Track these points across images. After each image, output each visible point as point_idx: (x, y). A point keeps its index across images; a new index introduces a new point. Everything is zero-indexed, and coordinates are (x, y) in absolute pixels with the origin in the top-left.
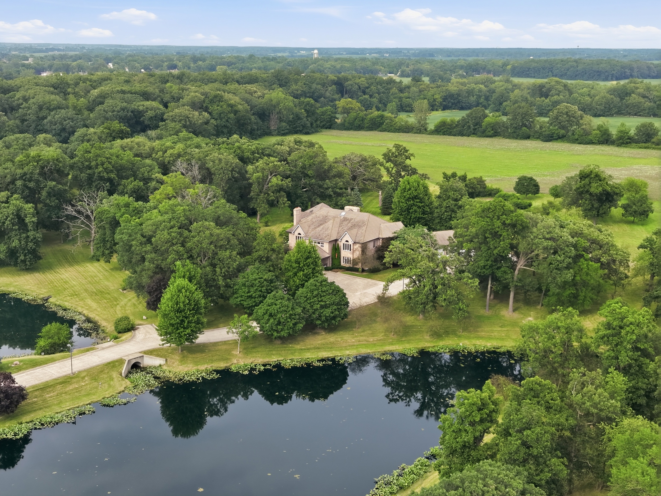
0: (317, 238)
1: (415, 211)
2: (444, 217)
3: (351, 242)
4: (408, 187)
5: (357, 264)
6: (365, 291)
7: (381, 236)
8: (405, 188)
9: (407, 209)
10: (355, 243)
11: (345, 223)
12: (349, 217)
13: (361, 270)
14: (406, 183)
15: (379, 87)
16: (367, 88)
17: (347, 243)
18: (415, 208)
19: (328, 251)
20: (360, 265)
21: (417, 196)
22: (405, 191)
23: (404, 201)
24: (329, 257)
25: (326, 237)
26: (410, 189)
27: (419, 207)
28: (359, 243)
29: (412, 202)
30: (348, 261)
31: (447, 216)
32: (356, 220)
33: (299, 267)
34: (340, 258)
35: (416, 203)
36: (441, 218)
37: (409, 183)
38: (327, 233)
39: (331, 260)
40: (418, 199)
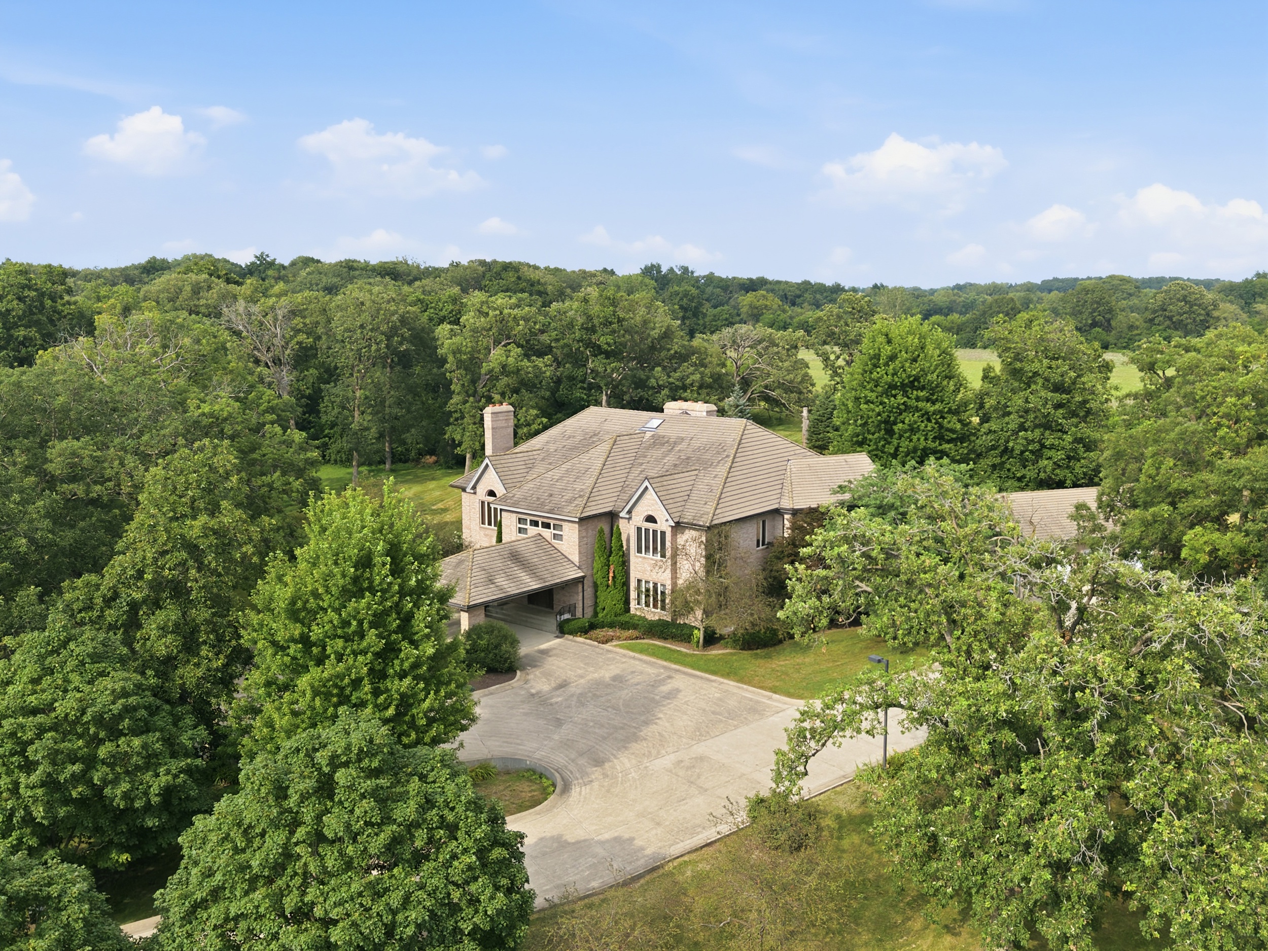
0: (541, 506)
1: (913, 430)
2: (1017, 445)
3: (664, 524)
4: (887, 350)
5: (688, 608)
6: (700, 749)
7: (786, 504)
8: (877, 357)
9: (886, 422)
10: (678, 527)
11: (657, 453)
12: (671, 432)
13: (699, 635)
14: (881, 339)
15: (818, 296)
16: (799, 296)
17: (651, 526)
18: (909, 418)
19: (575, 558)
20: (699, 613)
21: (917, 379)
22: (875, 366)
23: (872, 396)
24: (580, 581)
25: (570, 501)
26: (892, 358)
27: (927, 416)
28: (692, 526)
29: (901, 399)
30: (653, 595)
31: (1030, 442)
32: (696, 444)
33: (305, 640)
34: (626, 584)
35: (913, 403)
36: (1006, 450)
37: (889, 342)
38: (578, 486)
39: (589, 591)
40: (922, 388)
